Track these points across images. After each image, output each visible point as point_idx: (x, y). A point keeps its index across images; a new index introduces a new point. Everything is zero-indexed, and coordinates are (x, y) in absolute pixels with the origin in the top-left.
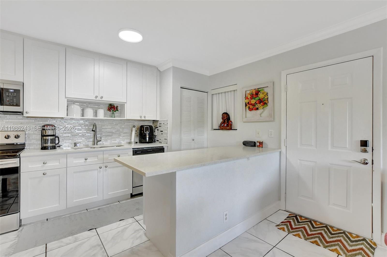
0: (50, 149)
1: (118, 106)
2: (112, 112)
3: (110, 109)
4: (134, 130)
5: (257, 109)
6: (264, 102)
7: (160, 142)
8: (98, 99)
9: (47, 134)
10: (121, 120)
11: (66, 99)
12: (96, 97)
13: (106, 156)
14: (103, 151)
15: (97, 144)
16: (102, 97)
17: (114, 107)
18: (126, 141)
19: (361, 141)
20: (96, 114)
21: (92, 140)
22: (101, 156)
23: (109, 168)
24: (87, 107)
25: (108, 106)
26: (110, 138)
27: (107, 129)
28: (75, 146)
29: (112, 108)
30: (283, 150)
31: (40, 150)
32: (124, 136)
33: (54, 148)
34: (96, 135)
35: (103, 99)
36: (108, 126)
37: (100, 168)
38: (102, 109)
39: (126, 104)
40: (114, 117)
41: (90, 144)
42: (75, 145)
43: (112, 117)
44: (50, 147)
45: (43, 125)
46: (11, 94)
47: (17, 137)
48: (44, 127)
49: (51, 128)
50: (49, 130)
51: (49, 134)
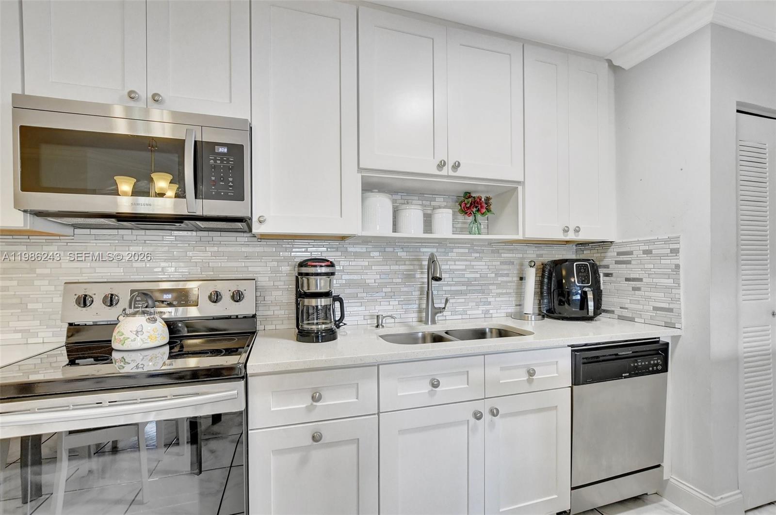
0: (322, 342)
1: (491, 199)
2: (471, 218)
3: (468, 208)
4: (531, 277)
8: (444, 172)
9: (313, 290)
11: (360, 175)
12: (441, 165)
13: (493, 372)
14: (484, 354)
15: (434, 322)
17: (480, 200)
20: (428, 223)
21: (416, 306)
22: (476, 374)
23: (503, 417)
26: (463, 300)
28: (378, 327)
29: (473, 203)
31: (294, 340)
32: (500, 295)
33: (330, 335)
34: (432, 293)
35: (460, 172)
36: (457, 263)
37: (478, 416)
39: (520, 188)
40: (479, 233)
44: (322, 333)
45: (299, 260)
46: (222, 160)
47: (237, 297)
48: (306, 266)
49: (324, 270)
50: (318, 277)
51: (319, 290)
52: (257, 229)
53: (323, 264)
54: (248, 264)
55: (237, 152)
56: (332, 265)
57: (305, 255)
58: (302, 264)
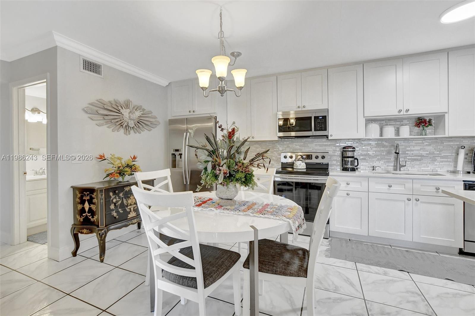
0: (350, 171)
1: (432, 120)
2: (421, 128)
3: (419, 124)
4: (462, 151)
8: (402, 113)
9: (347, 156)
10: (436, 138)
11: (364, 119)
12: (400, 111)
14: (413, 179)
15: (400, 170)
16: (407, 111)
17: (425, 121)
18: (446, 169)
20: (397, 132)
21: (393, 164)
22: (409, 185)
23: (421, 202)
24: (387, 125)
25: (414, 120)
26: (419, 163)
27: (413, 150)
28: (373, 170)
29: (422, 122)
31: (341, 170)
32: (442, 162)
33: (353, 170)
34: (399, 159)
35: (409, 113)
36: (415, 147)
37: (409, 200)
38: (406, 125)
39: (446, 115)
40: (425, 135)
41: (391, 168)
42: (374, 168)
43: (421, 135)
44: (350, 169)
45: (343, 147)
46: (321, 120)
47: (323, 157)
48: (345, 148)
49: (351, 150)
50: (349, 152)
51: (349, 156)
52: (330, 138)
53: (351, 148)
54: (326, 148)
55: (325, 117)
56: (354, 148)
57: (345, 145)
58: (344, 148)
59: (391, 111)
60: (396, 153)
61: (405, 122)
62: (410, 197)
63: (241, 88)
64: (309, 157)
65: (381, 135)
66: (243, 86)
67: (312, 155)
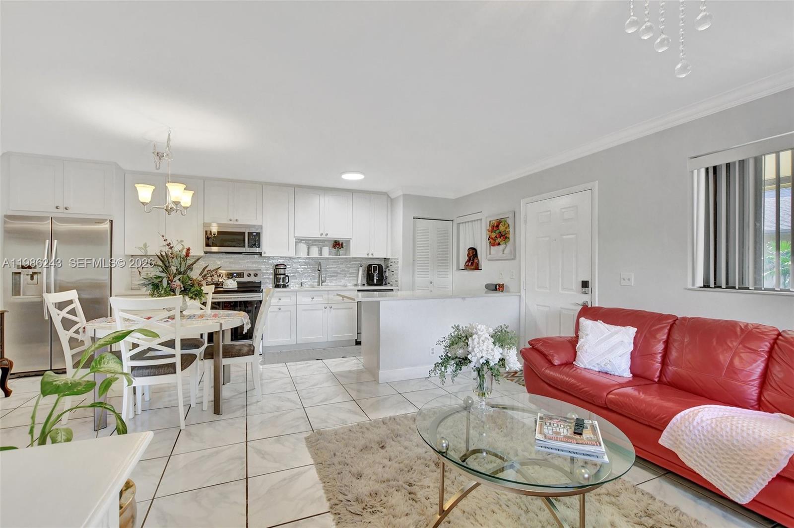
0: (282, 287)
1: (343, 243)
2: (337, 249)
3: (335, 246)
4: (361, 269)
5: (499, 244)
6: (504, 236)
7: (391, 285)
8: (323, 236)
9: (280, 273)
10: (346, 258)
11: (295, 239)
12: (322, 235)
13: (331, 296)
14: (328, 291)
15: (322, 285)
16: (327, 235)
17: (339, 243)
18: (352, 282)
19: (583, 282)
20: (321, 252)
21: (317, 280)
22: (326, 296)
23: (334, 309)
24: (313, 245)
25: (333, 242)
26: (336, 278)
27: (331, 268)
28: (301, 286)
29: (337, 245)
30: (523, 293)
31: (273, 287)
32: (350, 277)
33: (284, 286)
34: (321, 275)
35: (328, 237)
36: (333, 265)
37: (326, 308)
38: (327, 246)
39: (351, 241)
40: (339, 255)
41: (316, 284)
42: (302, 284)
43: (337, 255)
44: (282, 285)
45: (276, 264)
46: (254, 237)
47: (256, 275)
49: (283, 267)
50: (281, 269)
52: (263, 255)
53: (283, 265)
54: (259, 265)
55: (258, 234)
56: (285, 266)
57: (277, 262)
58: (277, 265)
59: (316, 234)
60: (318, 270)
61: (326, 243)
62: (326, 305)
63: (186, 208)
64: (240, 275)
65: (308, 255)
66: (188, 206)
67: (243, 273)
